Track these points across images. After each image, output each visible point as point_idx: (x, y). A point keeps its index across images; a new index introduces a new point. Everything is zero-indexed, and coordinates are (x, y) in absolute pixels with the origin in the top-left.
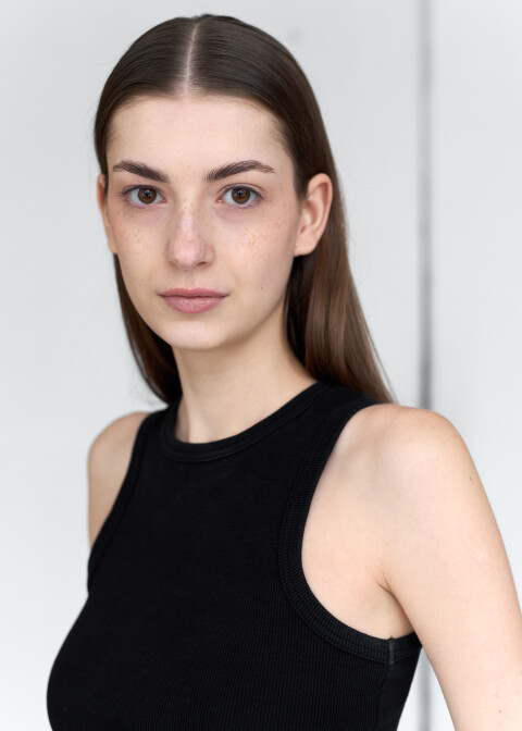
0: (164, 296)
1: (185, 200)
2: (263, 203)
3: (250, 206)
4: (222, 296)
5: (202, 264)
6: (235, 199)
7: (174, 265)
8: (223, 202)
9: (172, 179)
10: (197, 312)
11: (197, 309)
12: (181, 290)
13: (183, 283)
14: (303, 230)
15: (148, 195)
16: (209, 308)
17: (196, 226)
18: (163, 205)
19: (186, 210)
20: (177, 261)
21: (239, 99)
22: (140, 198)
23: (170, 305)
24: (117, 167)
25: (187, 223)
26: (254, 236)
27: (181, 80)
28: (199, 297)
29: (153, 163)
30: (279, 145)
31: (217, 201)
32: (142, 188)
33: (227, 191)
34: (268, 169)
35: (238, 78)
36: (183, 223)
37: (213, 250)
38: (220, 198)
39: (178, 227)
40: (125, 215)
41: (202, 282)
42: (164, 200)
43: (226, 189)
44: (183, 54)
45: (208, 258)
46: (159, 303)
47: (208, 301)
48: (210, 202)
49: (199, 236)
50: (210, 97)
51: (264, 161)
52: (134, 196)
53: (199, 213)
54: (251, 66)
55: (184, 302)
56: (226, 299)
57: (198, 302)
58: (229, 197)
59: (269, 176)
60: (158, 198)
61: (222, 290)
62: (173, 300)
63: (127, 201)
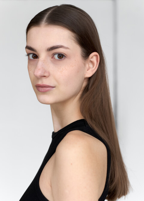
2: (66, 59)
4: (53, 87)
12: (39, 84)
22: (33, 57)
34: (67, 48)
38: (53, 57)
45: (46, 75)
48: (50, 58)
58: (56, 56)
59: (68, 50)
62: (38, 88)
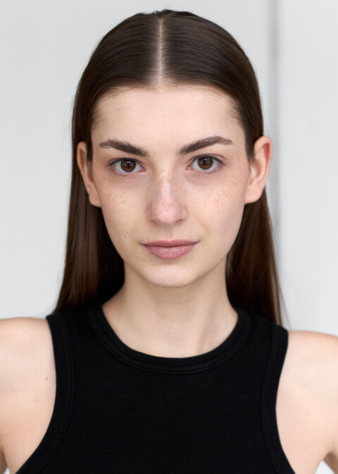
0: (146, 245)
1: (163, 171)
2: (224, 168)
3: (214, 171)
4: (194, 243)
5: (179, 221)
6: (201, 166)
7: (155, 223)
8: (192, 169)
9: (151, 154)
10: (175, 258)
11: (175, 256)
12: (160, 242)
13: (164, 237)
14: (251, 182)
15: (129, 165)
16: (185, 253)
17: (173, 192)
18: (143, 173)
19: (165, 179)
20: (159, 221)
21: (203, 87)
22: (123, 167)
23: (152, 253)
24: (103, 145)
25: (166, 190)
26: (218, 195)
27: (155, 73)
28: (176, 246)
29: (135, 142)
30: (236, 121)
31: (187, 169)
32: (124, 160)
33: (194, 160)
34: (228, 142)
35: (201, 70)
36: (162, 190)
37: (186, 208)
38: (189, 166)
39: (158, 193)
40: (110, 180)
41: (179, 235)
42: (143, 169)
43: (194, 159)
44: (154, 50)
45: (183, 217)
46: (142, 252)
47: (183, 249)
48: (182, 170)
49: (176, 200)
50: (180, 86)
51: (225, 136)
52: (118, 166)
53: (173, 181)
54: (210, 59)
55: (163, 251)
56: (197, 245)
57: (174, 250)
58: (196, 165)
59: (230, 146)
60: (138, 168)
61: (194, 239)
62: (155, 250)
63: (113, 170)
